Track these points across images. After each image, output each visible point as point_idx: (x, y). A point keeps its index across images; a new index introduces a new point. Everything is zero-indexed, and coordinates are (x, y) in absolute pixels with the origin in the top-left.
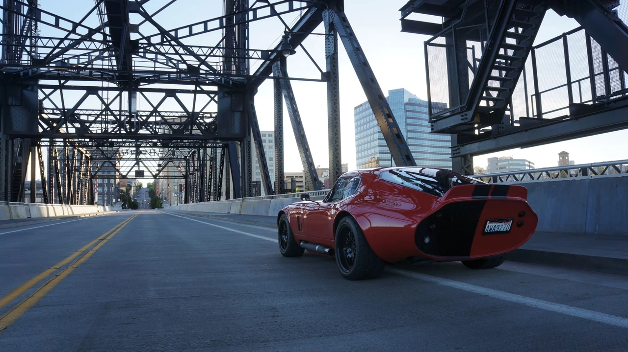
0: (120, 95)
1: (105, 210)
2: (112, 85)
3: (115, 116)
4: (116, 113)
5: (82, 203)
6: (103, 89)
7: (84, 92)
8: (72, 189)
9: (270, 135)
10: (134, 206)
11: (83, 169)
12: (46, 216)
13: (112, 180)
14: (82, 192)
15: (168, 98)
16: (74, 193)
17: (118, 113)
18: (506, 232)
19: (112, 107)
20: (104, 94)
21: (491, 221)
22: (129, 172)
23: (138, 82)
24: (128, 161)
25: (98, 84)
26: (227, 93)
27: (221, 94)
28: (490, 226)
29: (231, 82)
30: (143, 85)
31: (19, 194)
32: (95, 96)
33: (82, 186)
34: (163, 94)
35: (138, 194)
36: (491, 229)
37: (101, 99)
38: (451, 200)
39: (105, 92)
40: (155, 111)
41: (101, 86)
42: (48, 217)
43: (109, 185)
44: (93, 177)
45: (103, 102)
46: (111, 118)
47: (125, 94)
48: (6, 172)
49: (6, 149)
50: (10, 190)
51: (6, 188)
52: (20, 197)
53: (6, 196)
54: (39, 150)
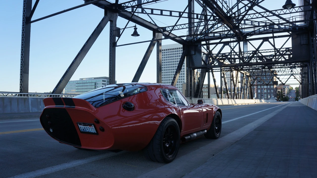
0: (238, 43)
1: (261, 102)
2: (234, 40)
3: (237, 55)
5: (244, 98)
6: (231, 42)
8: (236, 91)
10: (286, 99)
13: (272, 86)
14: (244, 93)
15: (265, 42)
22: (286, 82)
24: (286, 76)
26: (298, 35)
31: (199, 94)
33: (244, 90)
35: (290, 93)
37: (230, 47)
39: (232, 43)
40: (257, 51)
41: (230, 40)
44: (252, 85)
47: (242, 43)
48: (191, 85)
49: (191, 75)
50: (193, 93)
51: (191, 92)
52: (200, 96)
53: (191, 95)
54: (213, 73)
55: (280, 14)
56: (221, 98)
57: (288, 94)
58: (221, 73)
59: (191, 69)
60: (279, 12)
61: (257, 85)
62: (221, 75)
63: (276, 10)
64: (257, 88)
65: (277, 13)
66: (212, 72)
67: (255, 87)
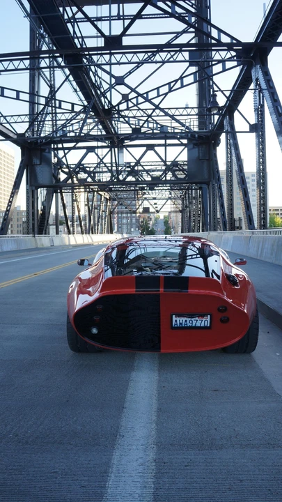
0: (111, 150)
2: (104, 144)
3: (107, 167)
4: (107, 165)
5: (102, 233)
6: (98, 147)
7: (85, 151)
8: (92, 222)
9: (253, 175)
10: (152, 233)
11: (103, 208)
12: (68, 244)
14: (102, 224)
15: (149, 151)
16: (95, 226)
17: (110, 165)
18: (205, 328)
19: (105, 161)
20: (99, 151)
21: (179, 315)
23: (122, 141)
25: (94, 144)
26: (195, 145)
27: (191, 146)
28: (177, 321)
29: (196, 136)
30: (127, 142)
31: (44, 229)
32: (93, 153)
33: (102, 219)
34: (145, 148)
35: (156, 223)
36: (181, 324)
37: (97, 155)
38: (107, 292)
39: (100, 150)
40: (138, 163)
41: (96, 145)
42: (70, 245)
43: (131, 217)
44: (111, 213)
45: (99, 157)
46: (105, 169)
48: (33, 213)
49: (33, 197)
50: (36, 226)
51: (33, 225)
52: (46, 231)
53: (33, 231)
54: (62, 195)
55: (173, 115)
56: (73, 234)
57: (153, 225)
58: (72, 195)
59: (34, 188)
60: (173, 111)
61: (118, 213)
62: (73, 197)
63: (169, 109)
64: (118, 216)
65: (169, 112)
66: (61, 193)
67: (116, 215)
